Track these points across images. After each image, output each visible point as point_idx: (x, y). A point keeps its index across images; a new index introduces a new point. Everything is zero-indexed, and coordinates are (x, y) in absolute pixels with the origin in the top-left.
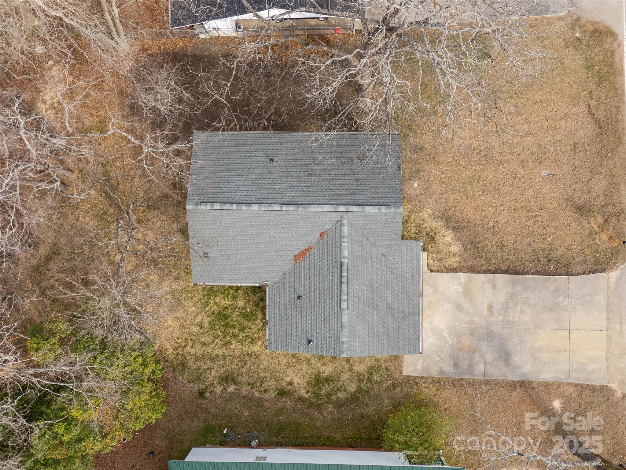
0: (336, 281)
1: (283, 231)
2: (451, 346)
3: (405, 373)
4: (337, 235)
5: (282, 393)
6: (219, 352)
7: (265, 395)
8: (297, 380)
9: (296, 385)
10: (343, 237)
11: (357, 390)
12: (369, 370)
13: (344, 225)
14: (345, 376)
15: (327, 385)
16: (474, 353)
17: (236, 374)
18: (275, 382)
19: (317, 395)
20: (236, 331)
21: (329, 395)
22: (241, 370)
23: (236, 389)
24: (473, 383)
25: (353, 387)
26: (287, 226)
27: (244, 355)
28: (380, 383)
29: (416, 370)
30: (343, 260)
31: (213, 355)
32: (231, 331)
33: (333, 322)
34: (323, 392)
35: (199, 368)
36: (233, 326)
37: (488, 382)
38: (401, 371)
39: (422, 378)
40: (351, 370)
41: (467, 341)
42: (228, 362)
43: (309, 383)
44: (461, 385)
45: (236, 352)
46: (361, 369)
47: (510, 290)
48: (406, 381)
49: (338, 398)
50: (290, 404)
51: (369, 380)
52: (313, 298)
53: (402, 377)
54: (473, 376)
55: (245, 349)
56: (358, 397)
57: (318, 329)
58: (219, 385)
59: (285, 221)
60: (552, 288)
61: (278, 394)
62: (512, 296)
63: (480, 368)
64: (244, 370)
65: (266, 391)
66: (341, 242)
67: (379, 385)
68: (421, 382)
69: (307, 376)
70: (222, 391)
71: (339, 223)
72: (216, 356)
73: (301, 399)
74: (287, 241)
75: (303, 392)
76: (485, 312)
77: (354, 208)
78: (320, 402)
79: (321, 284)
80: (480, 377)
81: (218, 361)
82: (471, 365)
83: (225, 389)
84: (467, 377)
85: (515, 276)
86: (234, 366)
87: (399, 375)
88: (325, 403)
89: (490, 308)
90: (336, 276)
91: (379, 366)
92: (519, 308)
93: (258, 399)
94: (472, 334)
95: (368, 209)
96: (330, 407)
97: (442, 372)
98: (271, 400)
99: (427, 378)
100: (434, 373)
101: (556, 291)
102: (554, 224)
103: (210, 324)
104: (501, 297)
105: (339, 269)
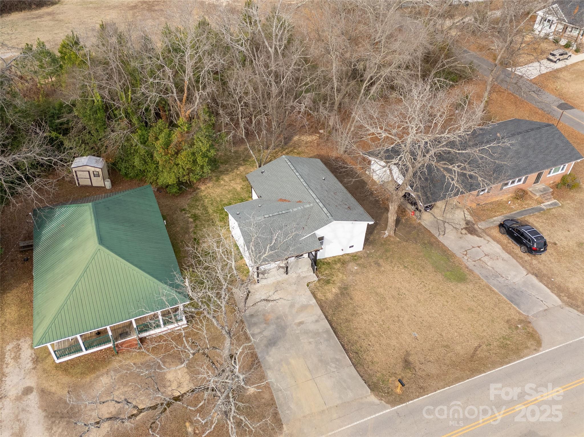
1: (292, 188)
2: (264, 310)
7: (192, 233)
8: (207, 244)
9: (204, 245)
10: (303, 206)
13: (309, 205)
17: (200, 220)
18: (201, 236)
22: (203, 221)
23: (191, 222)
26: (295, 188)
27: (212, 220)
31: (207, 209)
35: (197, 206)
41: (272, 316)
42: (205, 215)
47: (321, 331)
54: (248, 329)
58: (191, 215)
59: (297, 186)
60: (337, 357)
61: (195, 239)
62: (317, 334)
63: (256, 330)
74: (287, 192)
76: (297, 321)
77: (321, 205)
80: (249, 333)
82: (255, 324)
84: (246, 325)
89: (301, 323)
92: (311, 340)
94: (278, 318)
101: (337, 360)
105: (285, 210)
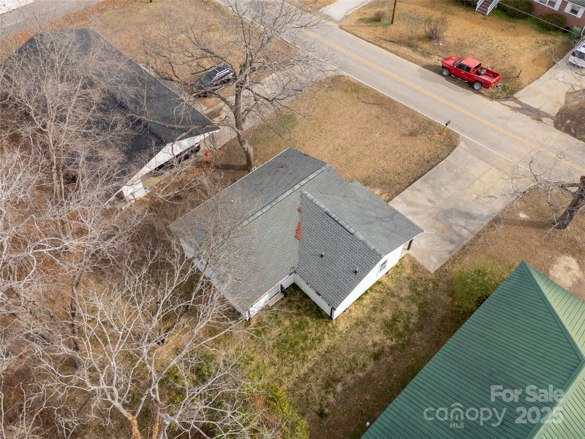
0: (333, 224)
1: (275, 225)
2: (436, 235)
3: (432, 271)
4: (308, 203)
5: (376, 357)
6: (304, 370)
7: (366, 369)
8: (377, 338)
9: (379, 342)
10: (312, 200)
11: (419, 308)
12: (410, 289)
13: (306, 194)
14: (402, 306)
15: (398, 323)
16: (452, 228)
17: (331, 374)
18: (364, 354)
19: (400, 335)
20: (301, 344)
21: (406, 327)
22: (332, 369)
23: (343, 385)
24: (472, 243)
25: (415, 308)
26: (274, 220)
27: (324, 355)
28: (426, 290)
29: (435, 264)
30: (325, 210)
31: (302, 377)
32: (299, 348)
33: (356, 246)
34: (401, 330)
35: (301, 396)
36: (297, 343)
37: (478, 236)
38: (429, 272)
39: (444, 265)
40: (401, 299)
41: (440, 225)
42: (317, 371)
43: (386, 333)
44: (468, 249)
45: (316, 358)
46: (405, 293)
47: (427, 185)
48: (438, 275)
49: (414, 324)
50: (390, 359)
51: (418, 294)
52: (330, 247)
53: (434, 275)
54: (467, 239)
55: (321, 350)
56: (424, 311)
57: (352, 259)
58: (328, 394)
59: (271, 218)
60: (445, 169)
61: (374, 359)
62: (432, 187)
63: (465, 232)
64: (335, 366)
65: (364, 365)
66: (314, 203)
67: (427, 292)
68: (447, 268)
69: (379, 329)
70: (334, 397)
71: (303, 196)
72: (305, 375)
73: (392, 349)
74: (283, 230)
75: (388, 342)
76: (430, 204)
77: (303, 182)
78: (406, 338)
79: (327, 235)
80: (472, 237)
81: (310, 377)
82: (459, 235)
83: (334, 394)
84: (465, 243)
85: (421, 178)
86: (324, 370)
87: (430, 275)
88: (410, 336)
89: (430, 201)
90: (331, 222)
91: (414, 281)
92: (443, 189)
93: (365, 377)
94: (438, 220)
95: (311, 177)
96: (417, 335)
97: (450, 252)
98: (374, 368)
99: (447, 263)
100: (447, 257)
101: (448, 169)
102: (408, 148)
103: (278, 357)
104: (429, 192)
105: (328, 216)
